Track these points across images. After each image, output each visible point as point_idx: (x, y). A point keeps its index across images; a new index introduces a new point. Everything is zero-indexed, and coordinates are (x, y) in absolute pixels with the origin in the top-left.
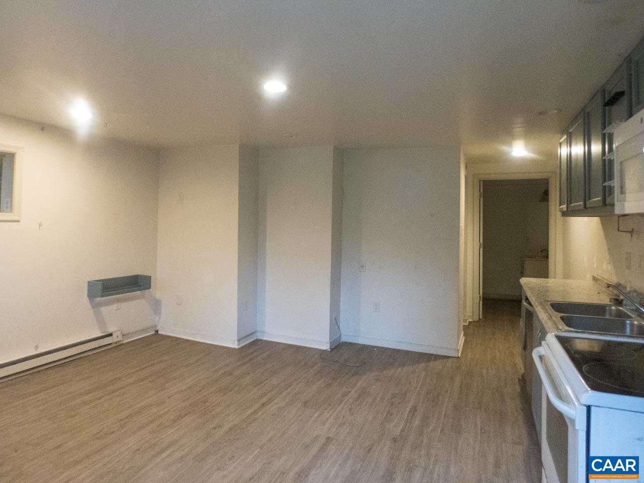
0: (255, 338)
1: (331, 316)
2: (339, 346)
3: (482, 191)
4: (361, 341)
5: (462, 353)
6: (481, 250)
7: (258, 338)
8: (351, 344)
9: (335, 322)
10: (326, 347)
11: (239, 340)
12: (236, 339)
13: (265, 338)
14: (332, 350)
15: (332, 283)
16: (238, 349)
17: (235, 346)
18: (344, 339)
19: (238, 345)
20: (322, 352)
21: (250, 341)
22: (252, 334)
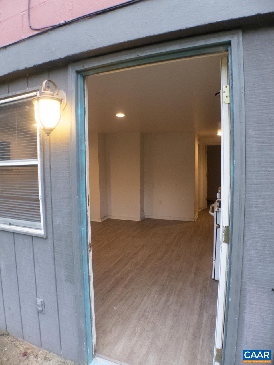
0: (107, 218)
1: (141, 207)
2: (144, 220)
3: (207, 150)
4: (154, 217)
5: (196, 220)
6: (207, 177)
7: (109, 218)
8: (149, 219)
9: (142, 210)
10: (139, 220)
11: (101, 219)
12: (100, 218)
13: (112, 218)
14: (142, 221)
15: (141, 192)
16: (101, 222)
17: (100, 221)
18: (146, 217)
19: (101, 220)
20: (137, 222)
21: (106, 219)
22: (106, 216)
